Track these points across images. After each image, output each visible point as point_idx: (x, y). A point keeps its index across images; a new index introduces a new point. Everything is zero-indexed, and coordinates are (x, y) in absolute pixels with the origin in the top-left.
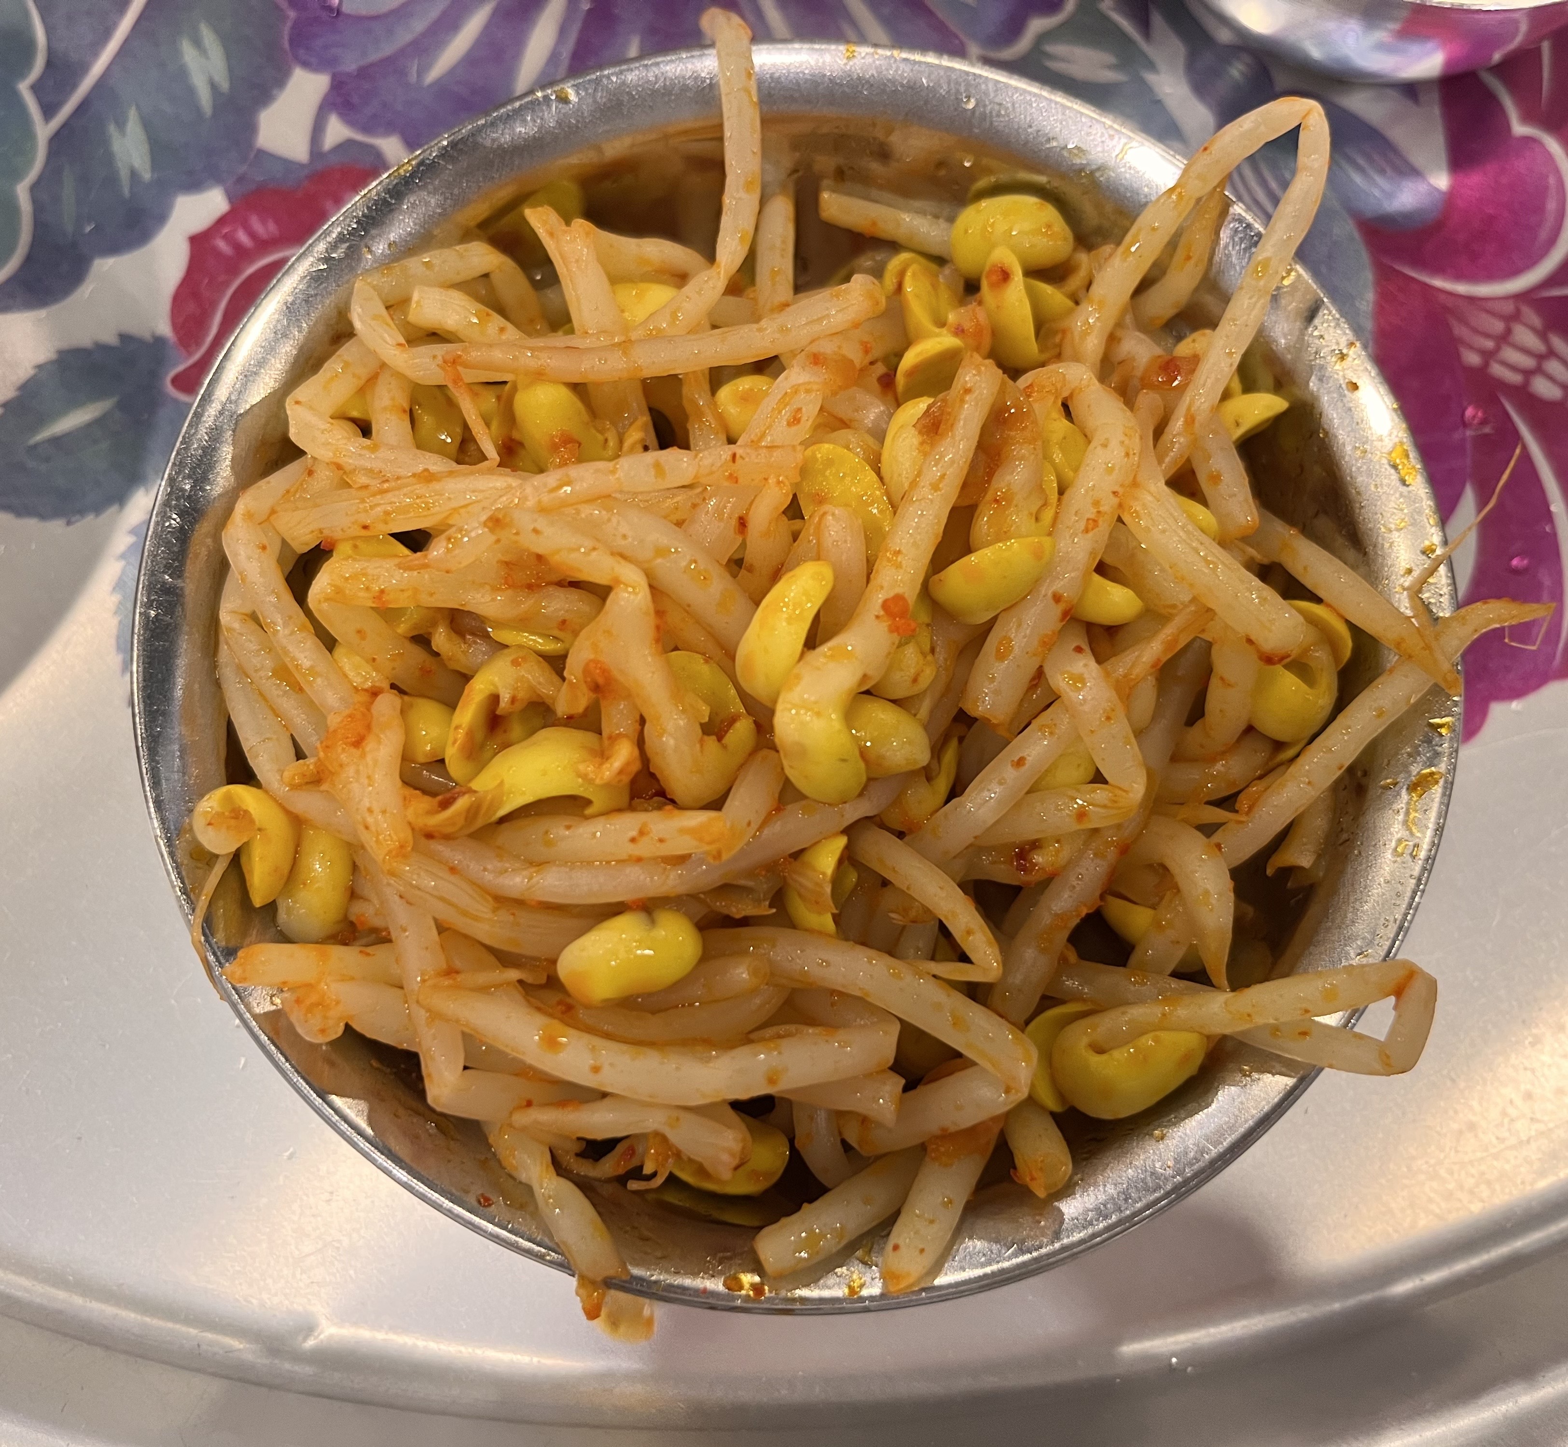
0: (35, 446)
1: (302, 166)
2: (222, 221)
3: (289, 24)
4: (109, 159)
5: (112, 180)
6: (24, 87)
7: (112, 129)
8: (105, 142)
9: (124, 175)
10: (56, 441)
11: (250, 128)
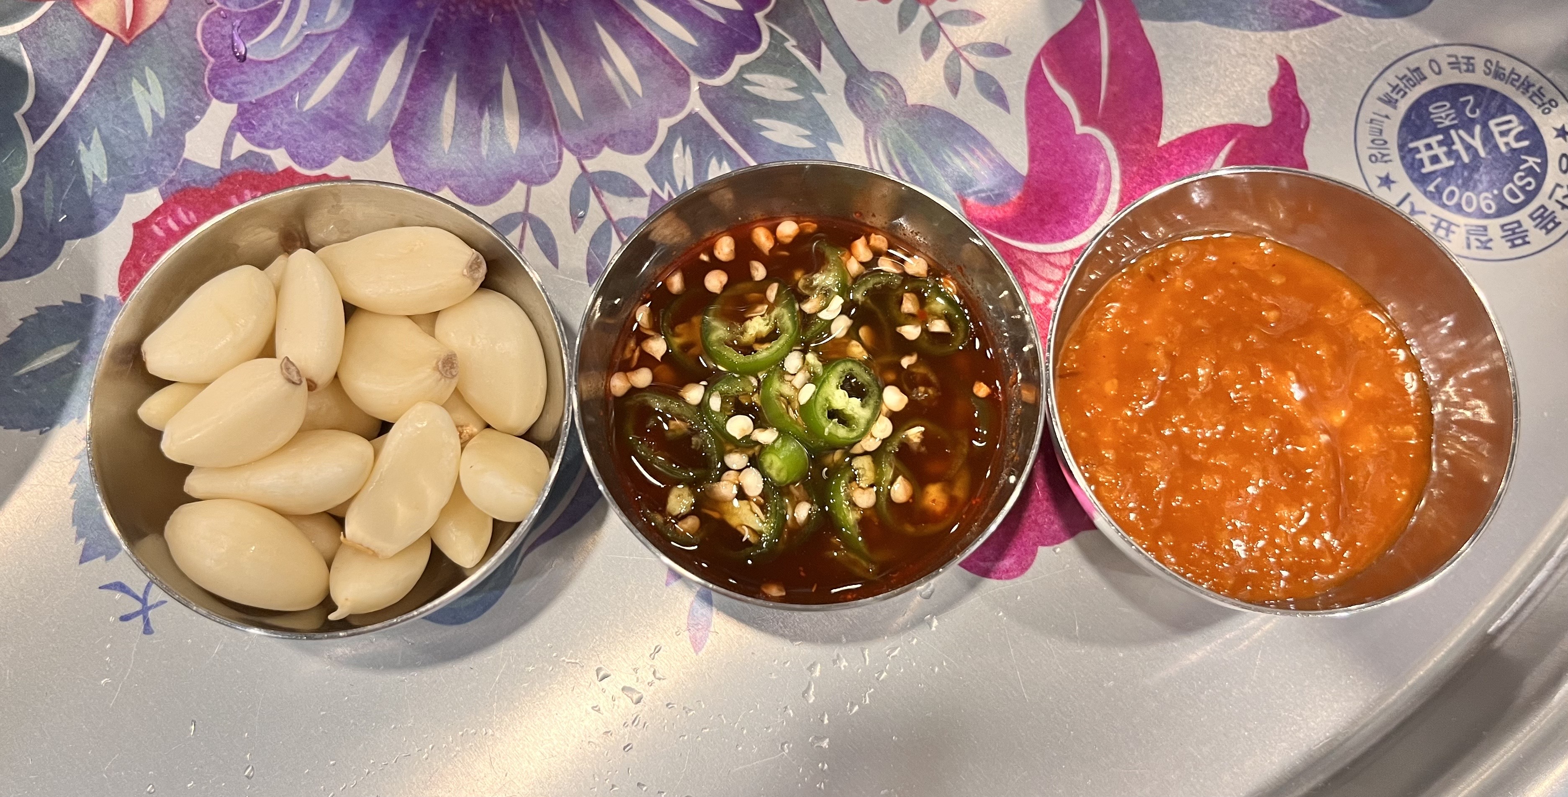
0: (19, 378)
1: (216, 170)
2: (157, 212)
3: (209, 66)
4: (79, 166)
5: (80, 182)
6: (18, 115)
7: (81, 147)
8: (75, 156)
9: (89, 178)
10: (33, 373)
11: (181, 145)
